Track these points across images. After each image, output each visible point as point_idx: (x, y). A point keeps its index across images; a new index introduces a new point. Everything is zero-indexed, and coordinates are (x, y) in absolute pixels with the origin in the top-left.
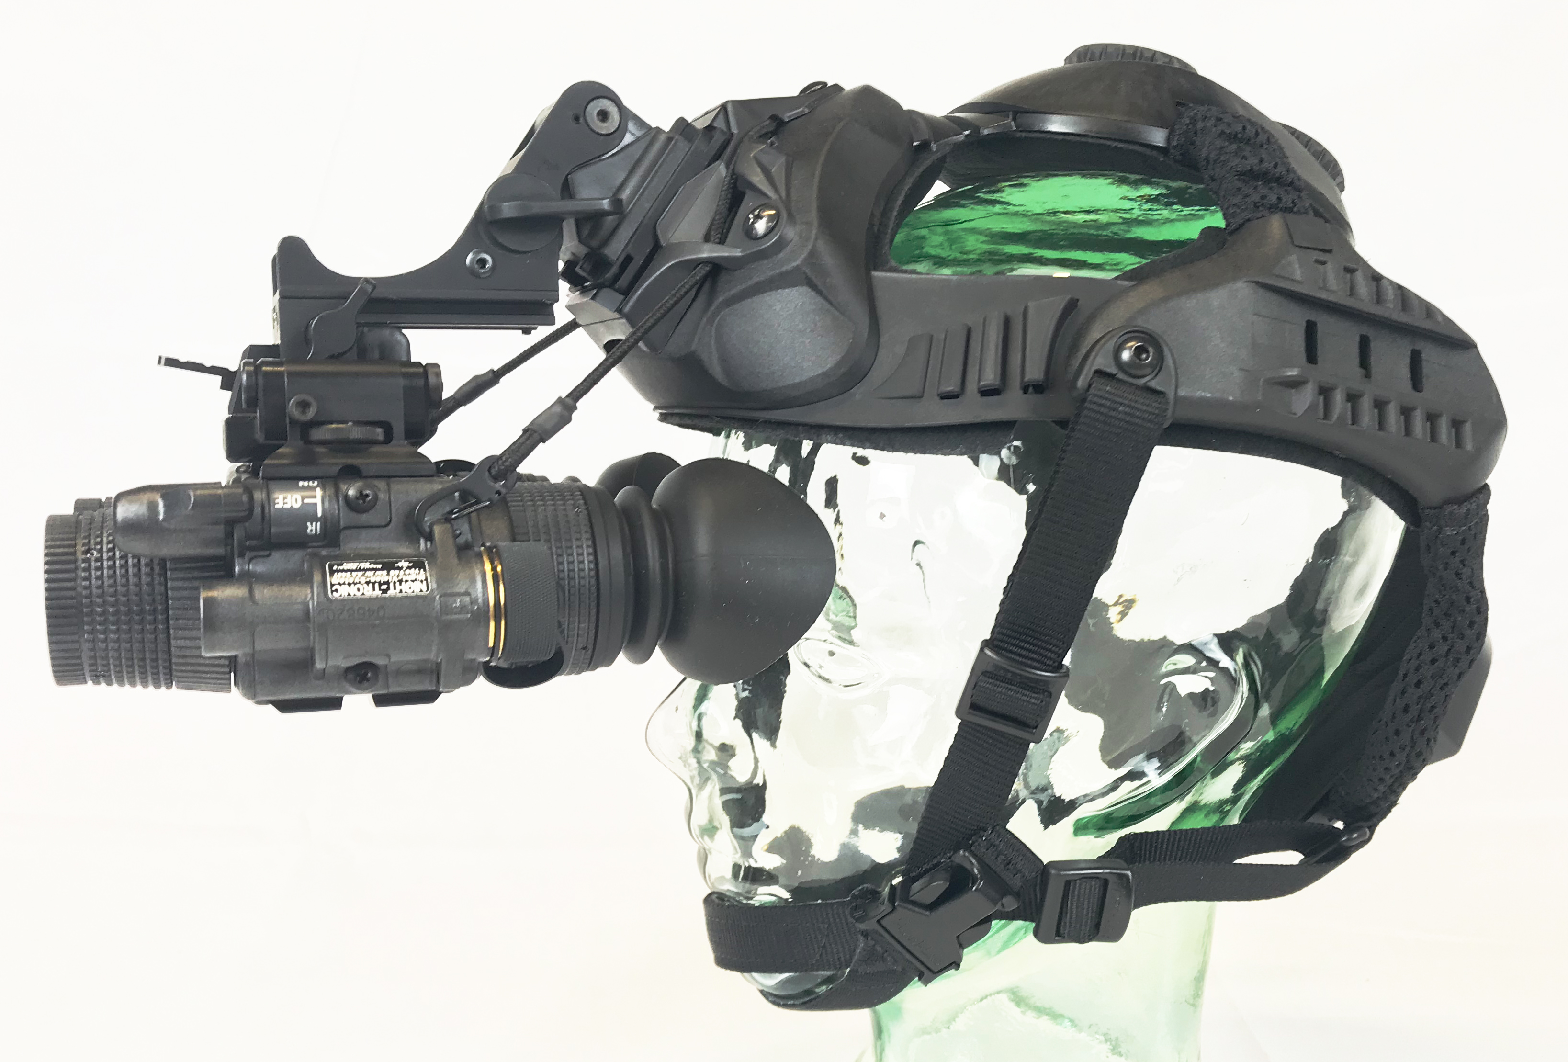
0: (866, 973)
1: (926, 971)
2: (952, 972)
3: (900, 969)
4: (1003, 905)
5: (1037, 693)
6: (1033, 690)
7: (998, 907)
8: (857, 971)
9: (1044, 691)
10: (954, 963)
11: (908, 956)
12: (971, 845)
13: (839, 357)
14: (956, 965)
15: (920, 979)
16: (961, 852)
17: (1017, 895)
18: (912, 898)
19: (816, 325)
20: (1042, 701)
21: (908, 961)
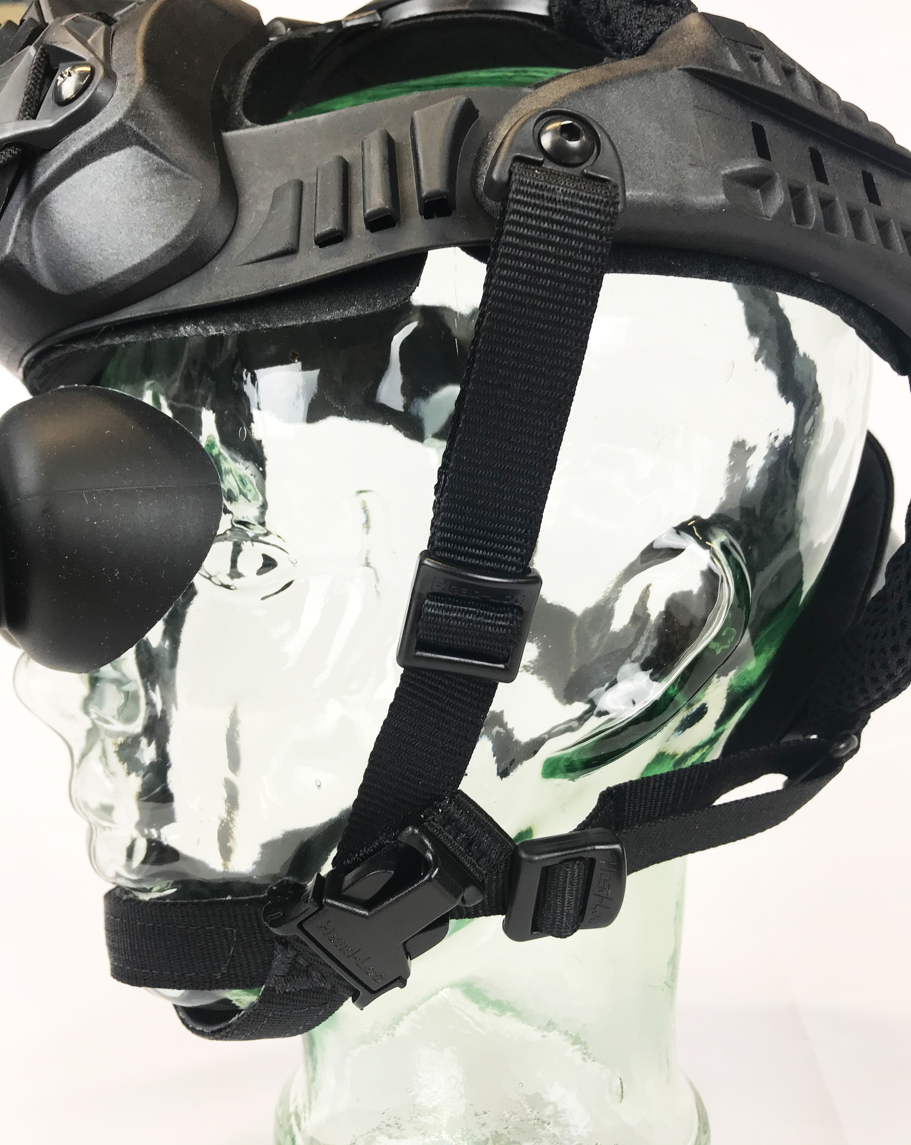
0: (285, 992)
1: (362, 991)
2: (396, 991)
3: (329, 987)
4: (463, 900)
5: (503, 613)
6: (498, 607)
7: (458, 902)
8: (274, 990)
9: (512, 607)
10: (399, 978)
11: (338, 971)
12: (423, 820)
13: (185, 222)
14: (401, 981)
15: (354, 1001)
16: (410, 829)
17: (481, 887)
18: (345, 893)
19: (152, 190)
20: (511, 622)
21: (339, 977)
